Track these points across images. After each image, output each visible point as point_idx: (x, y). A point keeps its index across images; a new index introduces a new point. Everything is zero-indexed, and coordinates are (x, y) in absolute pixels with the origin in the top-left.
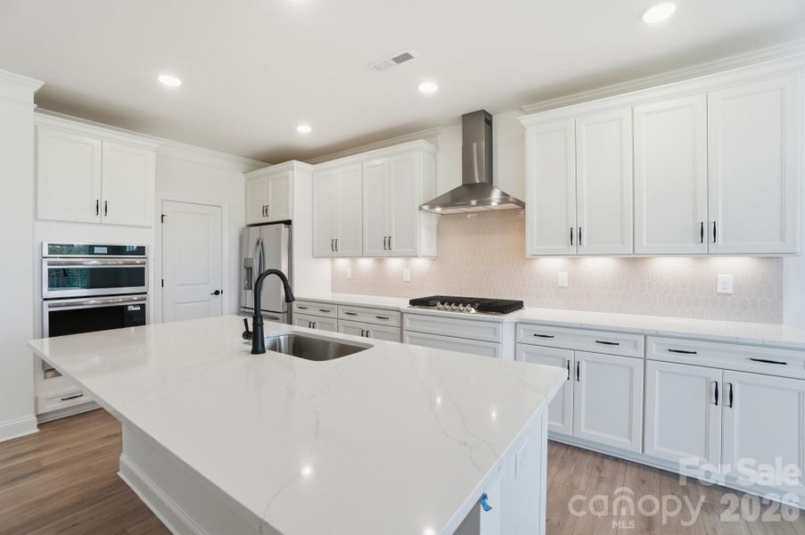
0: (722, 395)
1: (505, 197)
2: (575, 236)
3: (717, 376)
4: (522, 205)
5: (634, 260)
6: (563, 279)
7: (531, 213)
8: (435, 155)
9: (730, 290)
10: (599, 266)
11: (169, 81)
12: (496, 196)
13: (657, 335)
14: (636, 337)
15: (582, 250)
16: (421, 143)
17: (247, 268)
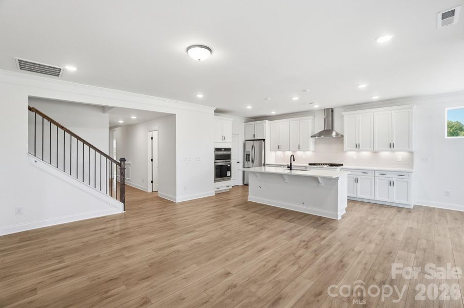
0: (391, 184)
1: (337, 134)
2: (358, 146)
3: (391, 179)
4: (343, 136)
5: (375, 152)
6: (355, 158)
7: (345, 138)
8: (314, 120)
9: (401, 160)
10: (366, 154)
11: (249, 107)
12: (334, 134)
13: (377, 170)
15: (359, 150)
16: (311, 117)
17: (247, 155)
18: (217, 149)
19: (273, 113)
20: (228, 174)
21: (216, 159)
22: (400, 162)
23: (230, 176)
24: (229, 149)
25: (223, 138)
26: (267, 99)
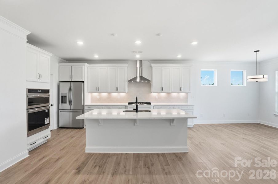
5: (169, 93)
6: (157, 97)
7: (153, 83)
9: (182, 98)
11: (80, 43)
13: (177, 106)
14: (173, 106)
15: (163, 91)
17: (62, 97)
18: (30, 91)
19: (96, 57)
20: (47, 121)
21: (29, 105)
22: (181, 99)
23: (49, 123)
24: (47, 91)
25: (40, 77)
26: (113, 35)
